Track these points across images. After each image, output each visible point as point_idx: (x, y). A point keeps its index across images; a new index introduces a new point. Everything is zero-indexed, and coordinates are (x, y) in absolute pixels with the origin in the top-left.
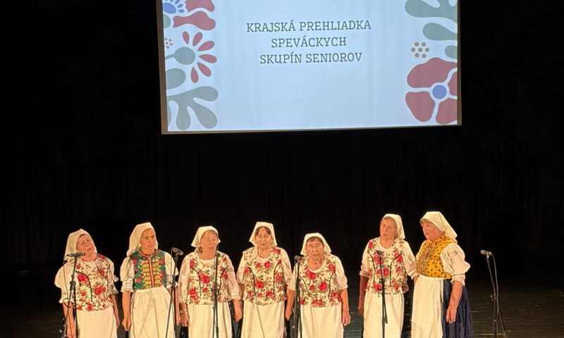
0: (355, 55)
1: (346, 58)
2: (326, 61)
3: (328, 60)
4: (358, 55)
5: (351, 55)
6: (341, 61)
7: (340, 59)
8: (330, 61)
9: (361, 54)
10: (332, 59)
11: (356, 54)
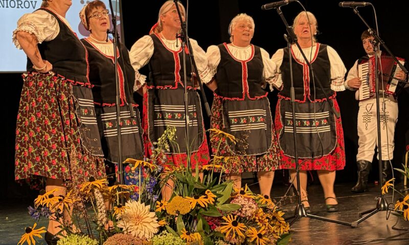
0: (30, 3)
1: (23, 5)
2: (3, 7)
3: (5, 5)
4: (34, 3)
5: (26, 3)
6: (18, 7)
7: (16, 6)
8: (7, 7)
9: (36, 2)
10: (9, 6)
11: (32, 2)
